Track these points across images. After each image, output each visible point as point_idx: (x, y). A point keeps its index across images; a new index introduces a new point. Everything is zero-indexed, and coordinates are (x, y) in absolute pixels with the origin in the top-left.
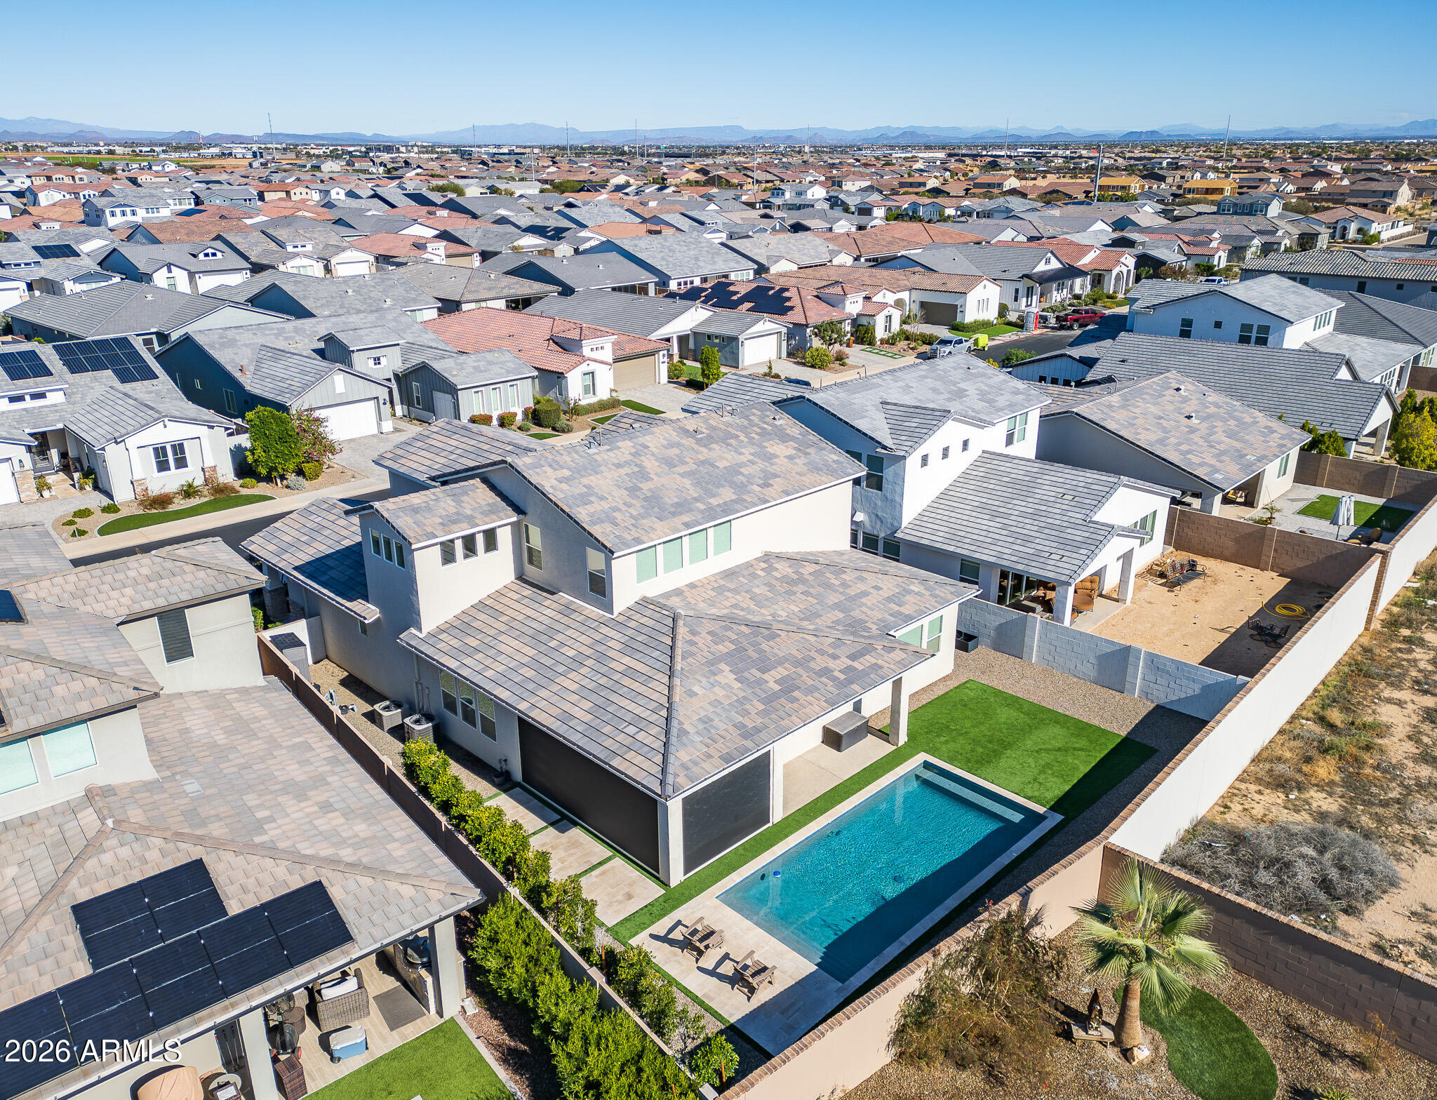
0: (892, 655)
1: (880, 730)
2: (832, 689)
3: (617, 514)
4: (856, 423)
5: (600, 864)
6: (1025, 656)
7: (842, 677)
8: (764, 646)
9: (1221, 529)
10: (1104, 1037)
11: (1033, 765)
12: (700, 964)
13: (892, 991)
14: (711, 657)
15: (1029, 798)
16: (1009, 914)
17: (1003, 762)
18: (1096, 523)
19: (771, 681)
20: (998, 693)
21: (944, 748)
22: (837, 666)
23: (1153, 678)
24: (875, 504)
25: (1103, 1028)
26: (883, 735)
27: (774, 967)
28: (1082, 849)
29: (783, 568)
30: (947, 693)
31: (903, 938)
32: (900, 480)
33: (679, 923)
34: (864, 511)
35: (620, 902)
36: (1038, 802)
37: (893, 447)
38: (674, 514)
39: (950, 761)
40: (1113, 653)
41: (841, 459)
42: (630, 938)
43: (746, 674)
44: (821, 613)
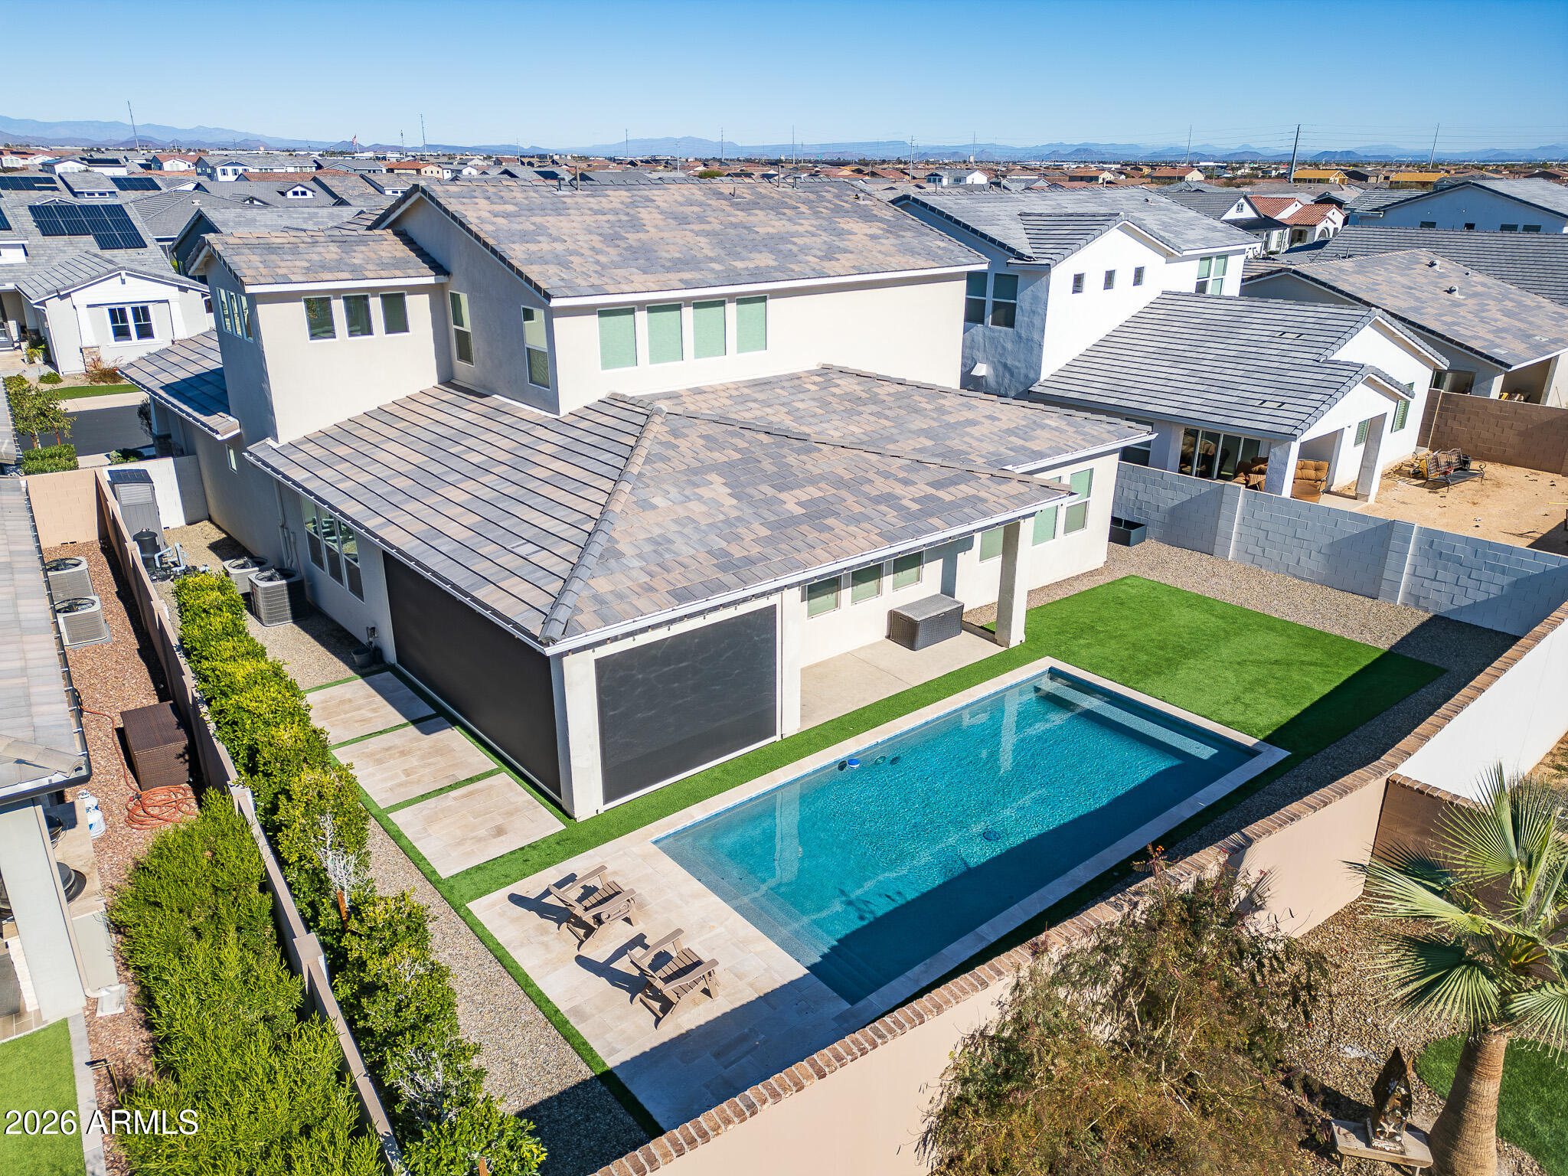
0: (1004, 487)
1: (982, 627)
2: (894, 521)
3: (576, 259)
4: (981, 228)
5: (471, 781)
6: (1217, 549)
7: (915, 507)
8: (791, 459)
9: (1505, 418)
10: (1409, 1155)
11: (1233, 681)
12: (584, 952)
13: (932, 1022)
14: (695, 464)
15: (1228, 724)
16: (1199, 883)
17: (1182, 673)
18: (1335, 362)
19: (791, 503)
20: (1174, 591)
21: (1084, 652)
22: (907, 495)
23: (1429, 572)
24: (1004, 348)
25: (1406, 1137)
26: (987, 633)
27: (714, 962)
28: (1347, 780)
29: (848, 385)
30: (1093, 589)
31: (984, 929)
32: (1040, 305)
33: (572, 878)
34: (987, 361)
35: (479, 840)
36: (1243, 729)
37: (1034, 255)
38: (668, 270)
39: (1094, 669)
40: (1363, 535)
41: (952, 247)
42: (471, 899)
43: (750, 490)
44: (897, 438)
